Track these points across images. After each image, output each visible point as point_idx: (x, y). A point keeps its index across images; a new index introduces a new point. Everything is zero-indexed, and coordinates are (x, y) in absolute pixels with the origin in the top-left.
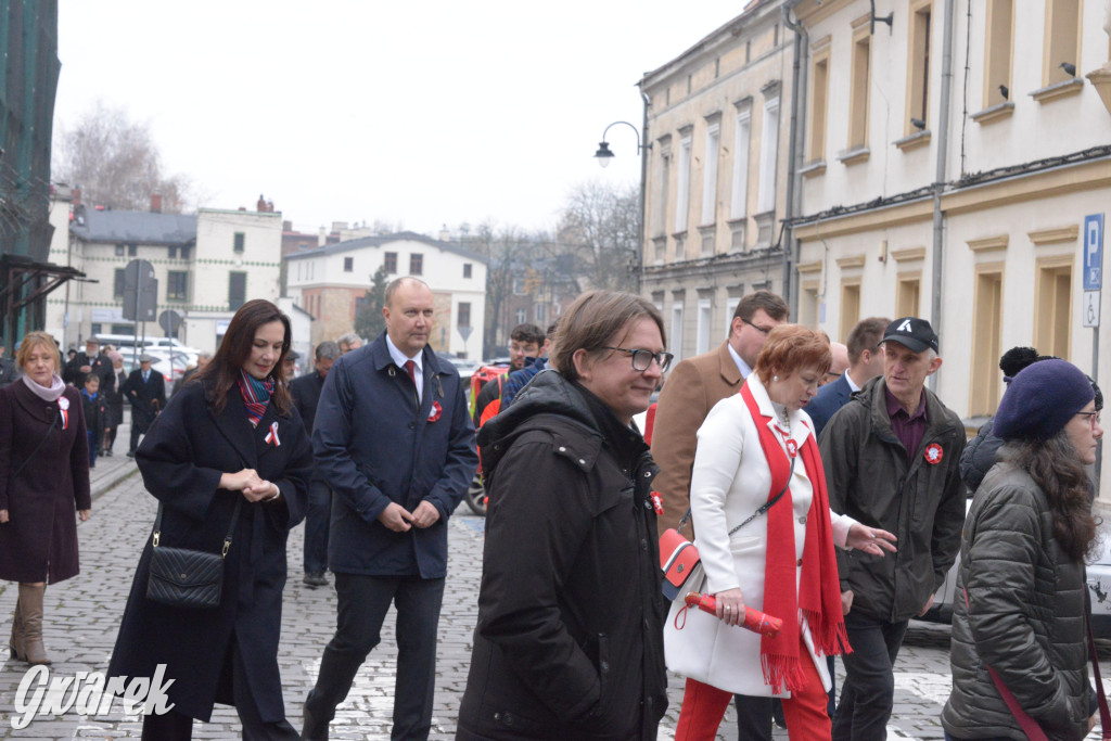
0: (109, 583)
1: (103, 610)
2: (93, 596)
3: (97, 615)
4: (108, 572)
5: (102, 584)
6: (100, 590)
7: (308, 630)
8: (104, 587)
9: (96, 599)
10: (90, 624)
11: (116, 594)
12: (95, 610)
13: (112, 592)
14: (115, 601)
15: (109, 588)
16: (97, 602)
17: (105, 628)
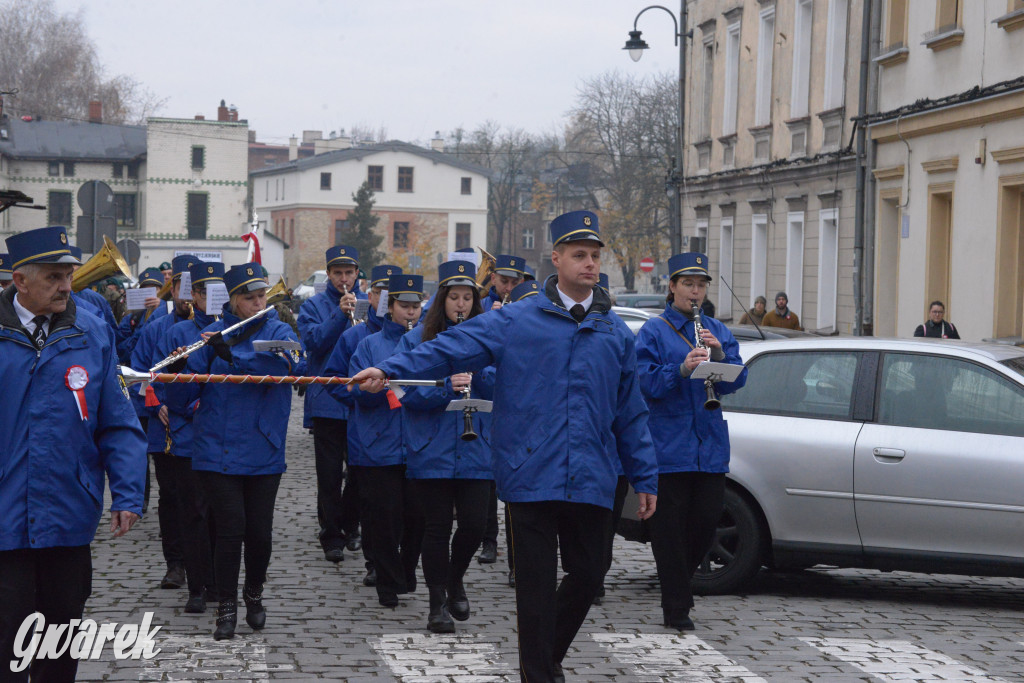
0: (120, 558)
1: (120, 589)
2: (104, 574)
3: (116, 595)
4: (113, 546)
5: (112, 560)
6: (110, 567)
7: (363, 604)
8: (114, 564)
9: (109, 577)
10: (110, 605)
11: (130, 571)
12: (111, 589)
13: (125, 568)
14: (131, 578)
15: (120, 564)
16: (111, 580)
17: (130, 609)
